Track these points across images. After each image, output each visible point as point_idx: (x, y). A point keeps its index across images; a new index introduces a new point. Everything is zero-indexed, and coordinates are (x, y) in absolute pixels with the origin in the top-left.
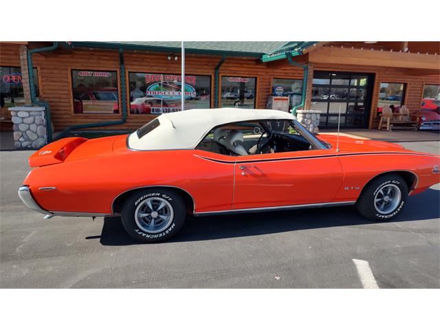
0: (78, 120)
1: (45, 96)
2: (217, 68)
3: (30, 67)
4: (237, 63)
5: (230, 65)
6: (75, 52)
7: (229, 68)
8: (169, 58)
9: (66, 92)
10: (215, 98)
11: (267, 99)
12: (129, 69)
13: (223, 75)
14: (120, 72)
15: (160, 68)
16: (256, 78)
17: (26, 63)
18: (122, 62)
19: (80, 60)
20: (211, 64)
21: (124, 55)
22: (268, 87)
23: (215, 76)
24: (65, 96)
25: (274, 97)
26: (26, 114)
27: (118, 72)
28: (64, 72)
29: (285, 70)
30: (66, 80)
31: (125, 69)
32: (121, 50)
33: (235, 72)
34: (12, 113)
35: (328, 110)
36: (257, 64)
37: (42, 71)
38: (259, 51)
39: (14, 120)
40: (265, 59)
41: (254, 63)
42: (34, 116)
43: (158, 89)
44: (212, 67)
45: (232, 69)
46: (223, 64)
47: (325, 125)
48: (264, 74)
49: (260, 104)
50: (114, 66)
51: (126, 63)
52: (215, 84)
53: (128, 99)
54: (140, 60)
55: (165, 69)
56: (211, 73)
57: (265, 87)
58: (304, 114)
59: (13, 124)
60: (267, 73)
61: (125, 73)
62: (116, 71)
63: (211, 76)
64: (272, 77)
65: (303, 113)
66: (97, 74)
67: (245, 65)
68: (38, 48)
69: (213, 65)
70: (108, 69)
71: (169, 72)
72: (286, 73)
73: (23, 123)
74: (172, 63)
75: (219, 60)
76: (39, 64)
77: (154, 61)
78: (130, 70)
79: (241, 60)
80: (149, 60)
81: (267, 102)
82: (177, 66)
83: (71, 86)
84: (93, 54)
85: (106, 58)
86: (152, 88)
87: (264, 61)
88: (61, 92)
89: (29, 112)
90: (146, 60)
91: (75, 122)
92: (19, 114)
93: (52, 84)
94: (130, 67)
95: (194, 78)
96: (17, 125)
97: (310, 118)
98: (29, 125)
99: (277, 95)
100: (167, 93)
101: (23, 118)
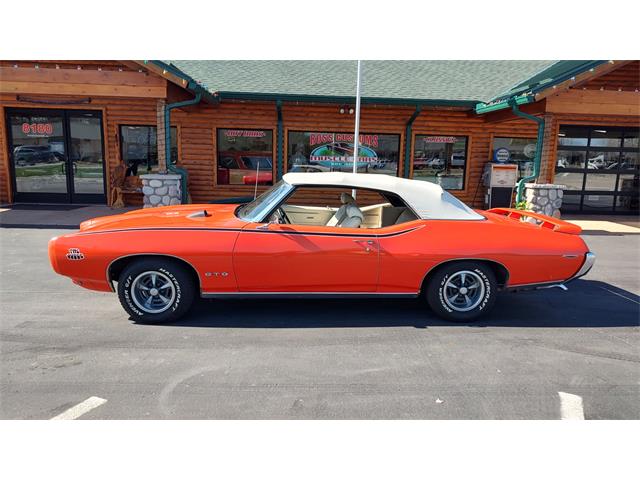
0: (222, 193)
1: (184, 161)
2: (409, 123)
3: (168, 125)
4: (439, 116)
5: (429, 119)
6: (223, 106)
7: (426, 124)
8: (342, 111)
9: (208, 157)
10: (404, 166)
11: (484, 167)
12: (289, 126)
13: (417, 132)
14: (278, 131)
15: (329, 125)
16: (467, 137)
17: (163, 121)
18: (280, 118)
19: (228, 116)
20: (400, 118)
21: (283, 108)
22: (486, 149)
23: (406, 135)
24: (207, 162)
25: (494, 165)
26: (160, 184)
27: (275, 131)
28: (209, 131)
29: (513, 125)
30: (210, 142)
31: (284, 126)
32: (279, 102)
33: (436, 129)
34: (144, 182)
35: (584, 186)
36: (468, 117)
37: (184, 130)
38: (472, 99)
39: (146, 190)
40: (480, 109)
41: (465, 115)
42: (168, 186)
43: (325, 154)
44: (403, 123)
45: (430, 124)
46: (417, 118)
47: (578, 208)
48: (480, 131)
49: (473, 174)
50: (270, 123)
51: (285, 118)
52: (405, 145)
53: (286, 167)
54: (303, 114)
55: (337, 125)
56: (400, 130)
57: (480, 150)
58: (537, 189)
59: (143, 195)
60: (484, 129)
61: (283, 132)
62: (272, 130)
63: (400, 135)
64: (492, 135)
65: (535, 189)
66: (247, 134)
67: (449, 119)
68: (179, 101)
69: (404, 119)
70: (262, 127)
71: (342, 130)
72: (515, 129)
73: (154, 194)
74: (345, 118)
75: (412, 113)
76: (179, 122)
77: (322, 115)
78: (290, 128)
79: (444, 111)
80: (315, 114)
81: (483, 172)
82: (349, 121)
83: (215, 150)
84: (244, 109)
85: (259, 113)
86: (317, 152)
87: (478, 112)
88: (203, 157)
89: (162, 181)
90: (311, 114)
91: (218, 195)
92: (151, 183)
93: (193, 146)
94: (290, 124)
95: (376, 137)
96: (148, 197)
97: (548, 196)
98: (162, 196)
99: (498, 162)
100: (337, 159)
101: (155, 188)
